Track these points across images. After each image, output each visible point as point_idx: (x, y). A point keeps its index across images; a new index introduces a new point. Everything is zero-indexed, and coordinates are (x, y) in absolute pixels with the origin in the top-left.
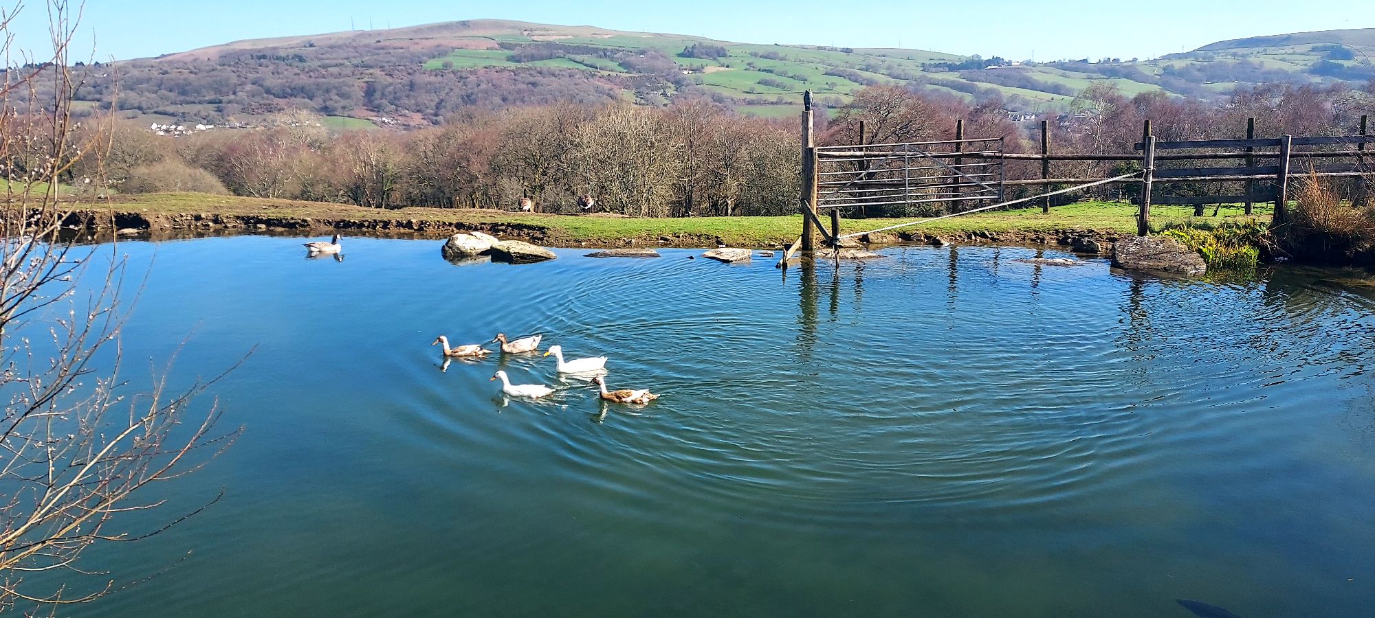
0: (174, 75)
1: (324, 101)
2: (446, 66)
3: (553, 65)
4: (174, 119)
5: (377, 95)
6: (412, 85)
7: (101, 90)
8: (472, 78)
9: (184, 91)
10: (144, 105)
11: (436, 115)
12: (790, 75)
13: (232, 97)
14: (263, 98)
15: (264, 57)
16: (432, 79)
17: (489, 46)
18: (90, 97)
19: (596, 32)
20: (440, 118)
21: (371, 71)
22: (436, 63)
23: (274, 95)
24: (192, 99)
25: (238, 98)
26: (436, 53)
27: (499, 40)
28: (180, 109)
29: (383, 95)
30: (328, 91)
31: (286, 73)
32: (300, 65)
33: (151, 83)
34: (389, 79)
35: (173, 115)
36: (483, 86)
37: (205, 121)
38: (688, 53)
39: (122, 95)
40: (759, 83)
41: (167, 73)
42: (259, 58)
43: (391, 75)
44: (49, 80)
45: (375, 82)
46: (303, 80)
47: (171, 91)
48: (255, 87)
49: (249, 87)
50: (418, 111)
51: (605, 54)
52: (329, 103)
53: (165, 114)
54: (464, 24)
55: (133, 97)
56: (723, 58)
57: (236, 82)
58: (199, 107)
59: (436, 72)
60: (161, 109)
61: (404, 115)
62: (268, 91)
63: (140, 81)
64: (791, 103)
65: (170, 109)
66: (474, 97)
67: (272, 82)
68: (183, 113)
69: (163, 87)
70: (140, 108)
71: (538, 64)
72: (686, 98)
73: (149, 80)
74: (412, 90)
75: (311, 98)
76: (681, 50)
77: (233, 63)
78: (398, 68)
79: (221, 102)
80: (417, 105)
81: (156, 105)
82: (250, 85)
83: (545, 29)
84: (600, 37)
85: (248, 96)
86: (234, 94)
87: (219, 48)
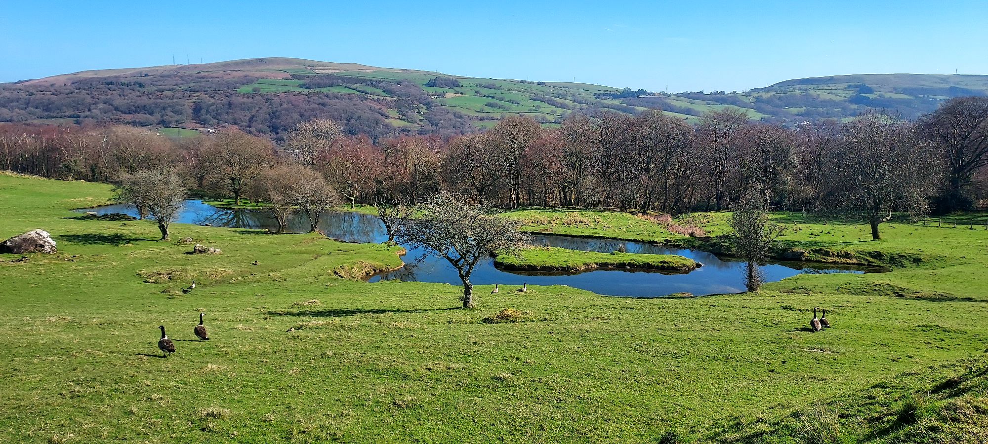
0: (39, 96)
1: (162, 117)
2: (255, 90)
3: (335, 90)
5: (203, 111)
6: (230, 105)
8: (276, 100)
9: (48, 108)
10: (15, 118)
11: (250, 127)
12: (507, 100)
13: (88, 113)
14: (113, 114)
15: (112, 83)
16: (245, 100)
17: (284, 77)
19: (362, 68)
20: (253, 129)
21: (197, 94)
22: (248, 89)
23: (121, 111)
24: (55, 115)
25: (93, 114)
26: (245, 81)
27: (290, 72)
29: (208, 112)
30: (164, 109)
31: (130, 95)
32: (141, 89)
33: (20, 102)
34: (212, 101)
36: (285, 106)
38: (432, 84)
40: (485, 105)
41: (32, 94)
42: (108, 84)
43: (213, 97)
45: (201, 102)
46: (144, 100)
47: (37, 108)
48: (106, 105)
49: (101, 106)
50: (235, 124)
51: (371, 83)
52: (165, 118)
54: (262, 61)
56: (457, 87)
57: (90, 102)
59: (247, 95)
61: (225, 127)
62: (117, 109)
63: (11, 101)
66: (277, 113)
67: (119, 102)
69: (30, 105)
71: (324, 90)
72: (435, 116)
73: (18, 100)
74: (230, 108)
75: (151, 114)
76: (427, 82)
77: (86, 88)
78: (218, 92)
79: (79, 117)
80: (235, 119)
81: (24, 119)
82: (102, 104)
83: (323, 66)
84: (364, 71)
85: (101, 113)
86: (89, 110)
87: (68, 76)
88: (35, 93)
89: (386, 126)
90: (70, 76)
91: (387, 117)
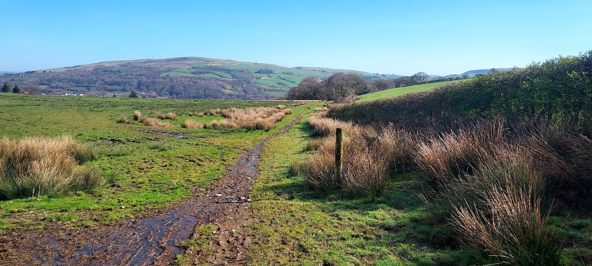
0: (75, 77)
1: (124, 87)
2: (167, 75)
3: (206, 76)
4: (73, 92)
5: (142, 85)
6: (154, 83)
7: (51, 82)
8: (175, 80)
9: (78, 83)
10: (64, 87)
11: (161, 92)
12: (290, 81)
13: (93, 85)
14: (104, 85)
15: (107, 71)
16: (161, 80)
17: (188, 68)
18: (47, 84)
19: (233, 62)
20: (162, 93)
21: (142, 77)
22: (164, 74)
23: (108, 84)
24: (80, 85)
25: (95, 85)
26: (168, 70)
27: (192, 66)
28: (75, 88)
29: (144, 85)
30: (126, 83)
31: (113, 77)
32: (119, 74)
33: (67, 80)
34: (147, 80)
35: (73, 90)
36: (178, 83)
37: (83, 93)
38: (259, 72)
39: (57, 83)
40: (277, 83)
41: (73, 76)
42: (105, 71)
43: (148, 79)
44: (34, 78)
45: (142, 81)
46: (119, 80)
47: (73, 82)
48: (101, 82)
49: (99, 82)
50: (155, 91)
51: (228, 71)
52: (125, 88)
53: (71, 90)
54: (185, 59)
55: (61, 84)
56: (271, 74)
57: (96, 80)
58: (82, 88)
59: (163, 78)
60: (70, 88)
61: (150, 92)
62: (106, 83)
63: (64, 79)
64: (284, 91)
65: (72, 89)
66: (174, 86)
67: (108, 80)
68: (77, 90)
69: (71, 81)
70: (63, 88)
71: (202, 75)
72: (248, 88)
73: (66, 79)
74: (153, 84)
75: (120, 86)
76: (257, 71)
77: (95, 73)
78: (151, 76)
79: (90, 87)
80: (155, 89)
81: (68, 87)
82: (100, 81)
83: (214, 61)
84: (233, 64)
85: (99, 85)
86: (94, 84)
87: (96, 65)
88: (74, 76)
89: (223, 93)
90: (97, 64)
91: (225, 89)
